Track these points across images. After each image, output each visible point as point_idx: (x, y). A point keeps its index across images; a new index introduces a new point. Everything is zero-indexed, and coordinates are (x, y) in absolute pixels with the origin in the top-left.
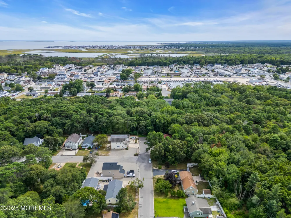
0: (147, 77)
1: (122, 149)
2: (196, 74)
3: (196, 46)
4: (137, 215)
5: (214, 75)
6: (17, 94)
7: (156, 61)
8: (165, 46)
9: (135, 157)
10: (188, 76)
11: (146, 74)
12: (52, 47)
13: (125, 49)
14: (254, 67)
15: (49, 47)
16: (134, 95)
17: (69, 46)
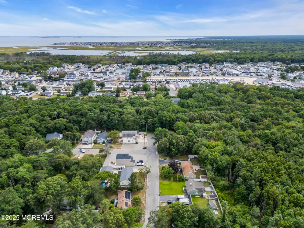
0: (155, 76)
1: (132, 144)
2: (204, 73)
3: (206, 42)
4: (146, 194)
5: (222, 75)
6: (31, 94)
7: (165, 59)
8: (175, 42)
9: (144, 150)
10: (196, 76)
11: (154, 74)
12: (58, 44)
13: (133, 45)
14: (263, 65)
15: (55, 44)
16: (143, 95)
17: (75, 43)
